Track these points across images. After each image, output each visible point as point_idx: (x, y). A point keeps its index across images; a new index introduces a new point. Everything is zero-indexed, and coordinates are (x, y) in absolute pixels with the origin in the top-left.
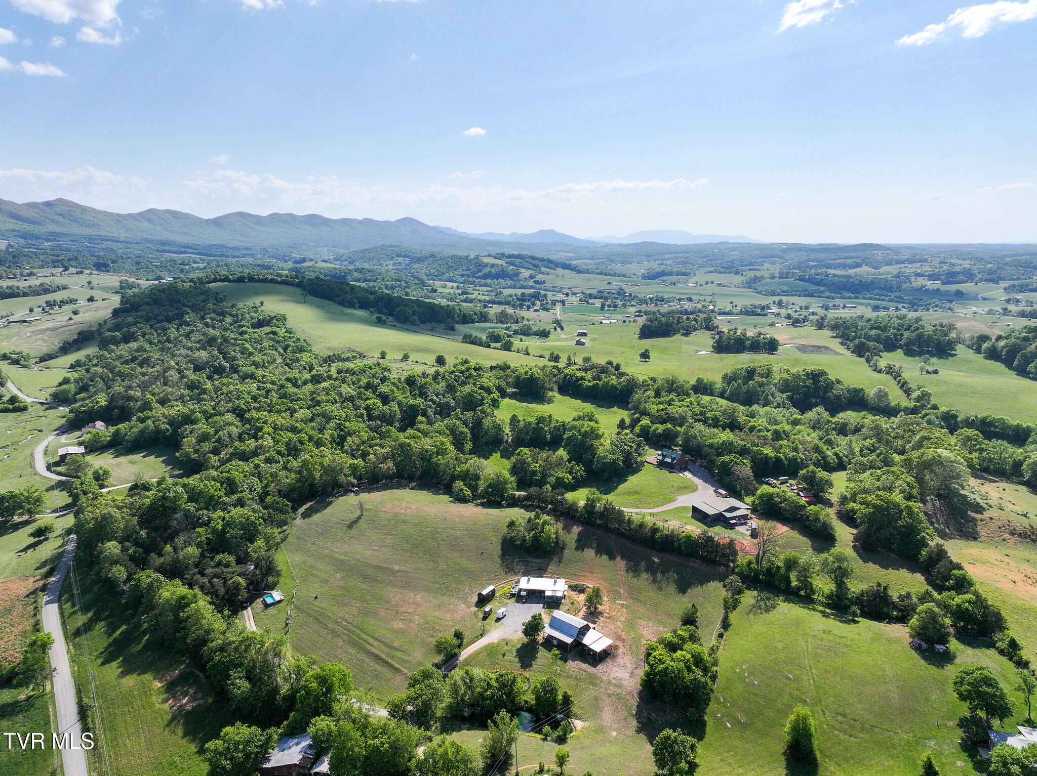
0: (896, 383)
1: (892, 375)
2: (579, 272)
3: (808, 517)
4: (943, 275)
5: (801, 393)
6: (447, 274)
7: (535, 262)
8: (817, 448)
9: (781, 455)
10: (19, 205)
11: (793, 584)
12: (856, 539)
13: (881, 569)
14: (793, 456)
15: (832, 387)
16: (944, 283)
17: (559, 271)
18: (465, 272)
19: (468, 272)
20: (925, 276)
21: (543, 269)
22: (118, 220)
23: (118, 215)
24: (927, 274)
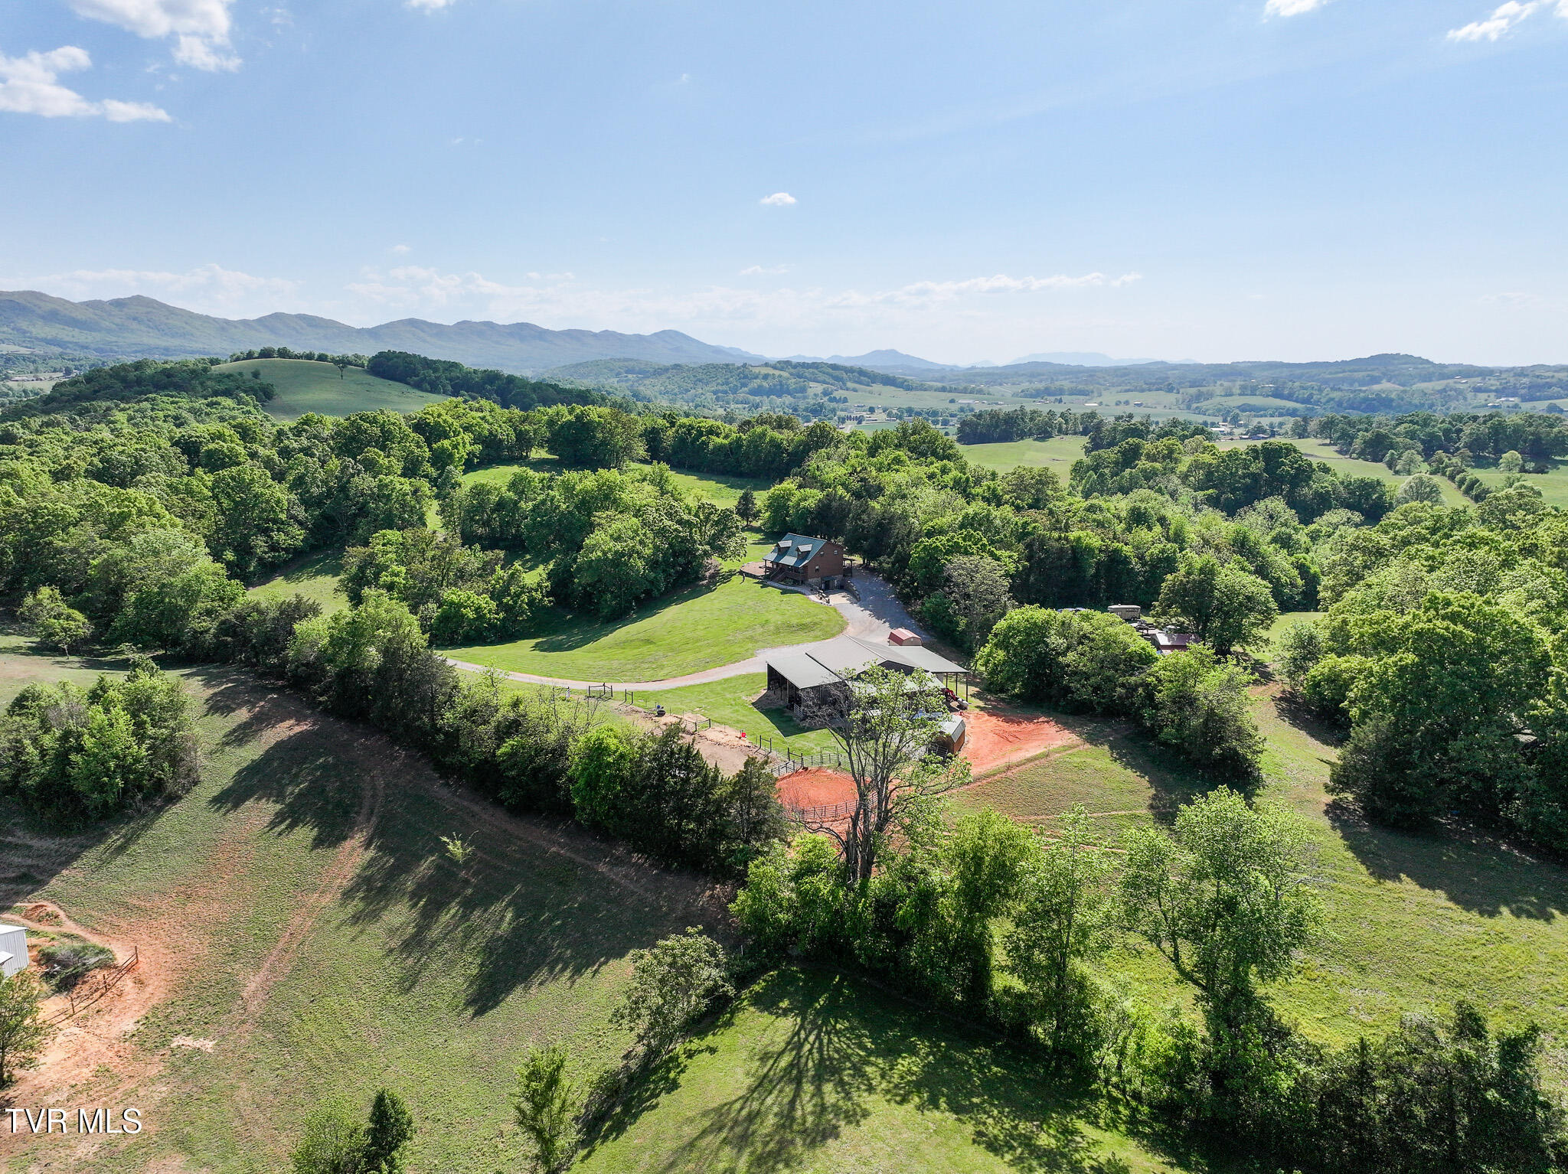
0: (1455, 486)
1: (1444, 474)
2: (909, 388)
3: (1150, 691)
4: (1524, 388)
5: (1238, 489)
6: (693, 391)
7: (837, 373)
8: (1243, 545)
9: (1127, 550)
10: (73, 304)
11: (1001, 981)
12: (1342, 779)
13: (1457, 912)
14: (1163, 551)
15: (1310, 478)
16: (1524, 400)
17: (877, 387)
18: (720, 388)
19: (725, 388)
20: (1491, 391)
21: (850, 385)
22: (223, 329)
23: (227, 322)
24: (1494, 388)
